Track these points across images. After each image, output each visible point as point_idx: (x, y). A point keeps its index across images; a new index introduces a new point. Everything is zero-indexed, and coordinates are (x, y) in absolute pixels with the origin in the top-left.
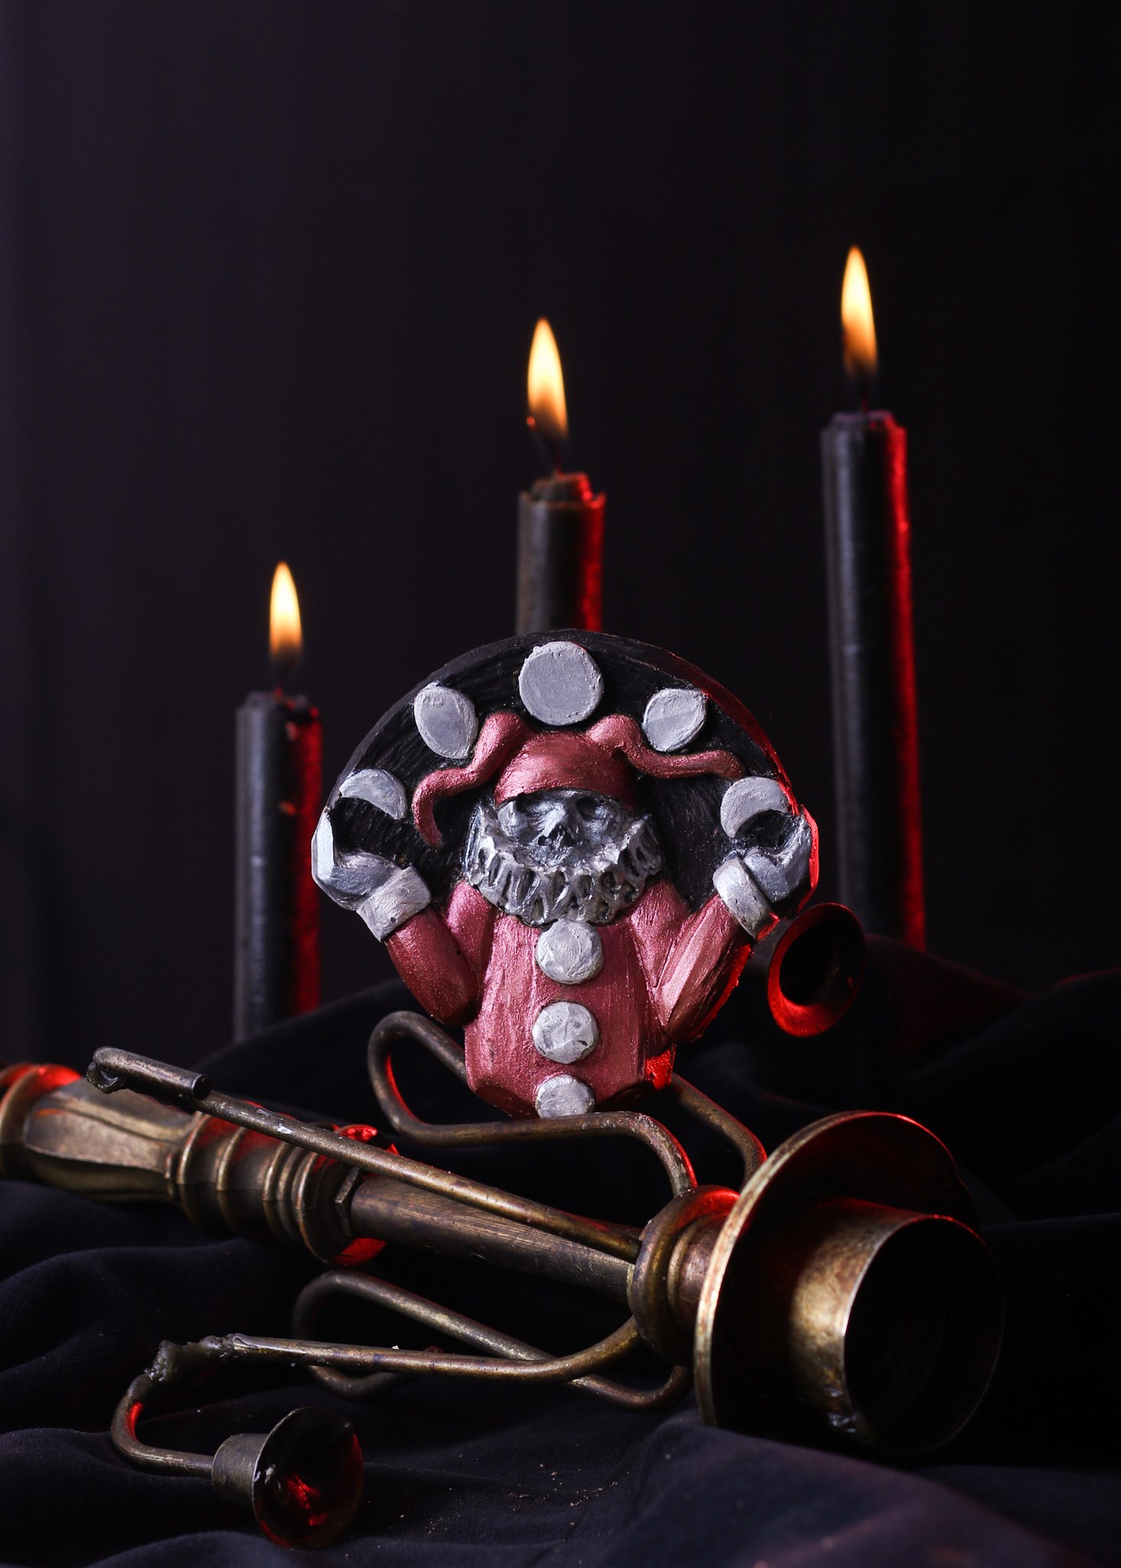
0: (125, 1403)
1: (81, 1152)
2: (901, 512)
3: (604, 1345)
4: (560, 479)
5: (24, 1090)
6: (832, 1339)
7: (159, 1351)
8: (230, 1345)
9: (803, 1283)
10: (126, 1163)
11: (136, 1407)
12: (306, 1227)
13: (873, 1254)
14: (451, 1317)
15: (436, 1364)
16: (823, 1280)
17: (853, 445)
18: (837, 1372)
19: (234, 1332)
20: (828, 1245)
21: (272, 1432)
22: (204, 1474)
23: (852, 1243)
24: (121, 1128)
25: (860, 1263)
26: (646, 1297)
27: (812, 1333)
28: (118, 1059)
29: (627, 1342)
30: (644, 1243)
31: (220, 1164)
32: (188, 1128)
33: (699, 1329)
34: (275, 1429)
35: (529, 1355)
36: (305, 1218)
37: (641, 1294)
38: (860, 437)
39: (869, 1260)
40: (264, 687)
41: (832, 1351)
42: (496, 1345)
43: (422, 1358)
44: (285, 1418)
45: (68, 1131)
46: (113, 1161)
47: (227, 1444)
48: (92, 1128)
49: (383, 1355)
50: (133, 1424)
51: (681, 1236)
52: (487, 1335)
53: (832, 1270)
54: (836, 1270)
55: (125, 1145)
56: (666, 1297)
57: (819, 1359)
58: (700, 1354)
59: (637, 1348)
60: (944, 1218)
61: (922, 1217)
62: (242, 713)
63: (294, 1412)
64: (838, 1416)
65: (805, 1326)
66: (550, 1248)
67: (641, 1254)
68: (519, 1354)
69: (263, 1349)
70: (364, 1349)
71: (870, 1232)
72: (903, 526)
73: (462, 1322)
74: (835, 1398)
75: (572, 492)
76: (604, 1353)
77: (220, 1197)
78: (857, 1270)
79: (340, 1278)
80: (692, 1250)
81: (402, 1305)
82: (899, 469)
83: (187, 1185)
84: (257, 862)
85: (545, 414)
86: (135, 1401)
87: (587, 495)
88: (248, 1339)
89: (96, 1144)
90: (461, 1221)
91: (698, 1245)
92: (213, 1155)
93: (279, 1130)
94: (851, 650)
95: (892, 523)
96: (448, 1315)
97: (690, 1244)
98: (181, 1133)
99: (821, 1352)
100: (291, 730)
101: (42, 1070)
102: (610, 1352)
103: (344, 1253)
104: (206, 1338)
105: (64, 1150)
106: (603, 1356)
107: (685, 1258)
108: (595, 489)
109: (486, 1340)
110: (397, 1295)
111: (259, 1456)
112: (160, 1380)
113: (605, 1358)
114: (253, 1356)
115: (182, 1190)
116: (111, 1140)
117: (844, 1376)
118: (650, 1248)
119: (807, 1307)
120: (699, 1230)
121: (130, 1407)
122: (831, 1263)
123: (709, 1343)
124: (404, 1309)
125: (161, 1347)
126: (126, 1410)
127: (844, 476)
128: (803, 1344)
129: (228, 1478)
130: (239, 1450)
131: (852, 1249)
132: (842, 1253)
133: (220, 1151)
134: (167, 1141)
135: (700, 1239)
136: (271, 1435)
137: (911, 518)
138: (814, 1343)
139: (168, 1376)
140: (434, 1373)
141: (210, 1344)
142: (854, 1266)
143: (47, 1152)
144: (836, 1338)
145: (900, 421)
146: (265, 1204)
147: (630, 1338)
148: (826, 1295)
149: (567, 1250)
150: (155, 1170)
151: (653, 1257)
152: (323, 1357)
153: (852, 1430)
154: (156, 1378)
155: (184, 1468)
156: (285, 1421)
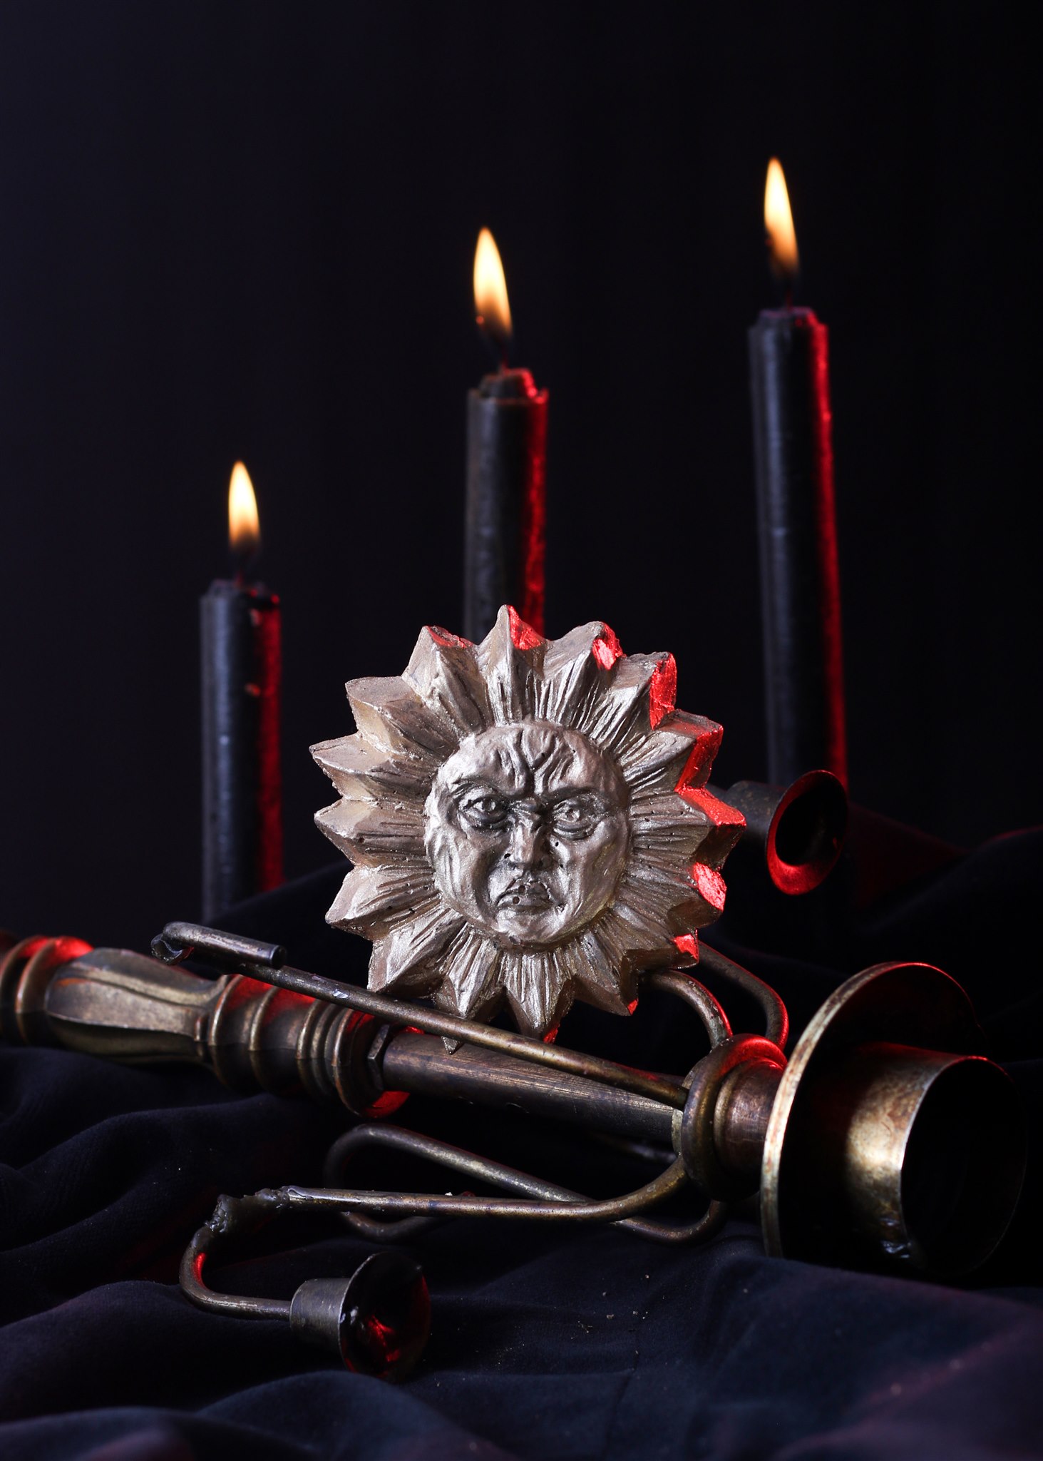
0: (190, 1253)
1: (108, 1019)
2: (824, 404)
3: (654, 1186)
4: (505, 374)
5: (42, 961)
6: (889, 1174)
7: (217, 1204)
8: (285, 1197)
9: (856, 1123)
10: (152, 1028)
11: (200, 1257)
12: (342, 1082)
13: (924, 1094)
14: (485, 1164)
15: (491, 1208)
16: (877, 1119)
17: (780, 342)
18: (894, 1204)
19: (288, 1184)
20: (878, 1087)
21: (353, 1276)
22: (284, 1318)
23: (901, 1085)
24: (145, 995)
25: (912, 1102)
26: (694, 1141)
27: (868, 1168)
28: (191, 934)
29: (675, 1182)
30: (691, 1091)
31: (251, 1026)
32: (214, 992)
33: (765, 1168)
34: (356, 1273)
35: (564, 1196)
36: (341, 1075)
37: (690, 1138)
38: (787, 334)
39: (920, 1100)
40: (226, 575)
41: (888, 1184)
42: (531, 1188)
43: (478, 1203)
44: (365, 1263)
45: (92, 998)
46: (139, 1026)
47: (304, 1289)
48: (117, 994)
49: (439, 1202)
50: (199, 1273)
51: (725, 1083)
52: (521, 1180)
53: (885, 1109)
54: (888, 1110)
55: (150, 1010)
56: (713, 1140)
57: (876, 1192)
58: (767, 1191)
59: (685, 1187)
60: (981, 1058)
61: (963, 1058)
62: (205, 601)
63: (371, 1257)
64: (892, 1244)
65: (861, 1162)
66: (589, 1097)
67: (689, 1101)
68: (555, 1196)
69: (318, 1199)
70: (419, 1196)
71: (917, 1074)
72: (826, 417)
73: (496, 1168)
74: (891, 1227)
75: (516, 388)
76: (655, 1193)
77: (252, 1058)
78: (910, 1109)
79: (373, 1131)
80: (737, 1095)
81: (437, 1155)
82: (822, 365)
83: (219, 1047)
84: (224, 740)
85: (492, 314)
86: (199, 1252)
87: (532, 392)
88: (303, 1191)
89: (121, 1010)
90: (496, 1073)
91: (742, 1091)
92: (242, 1018)
93: (336, 995)
94: (779, 533)
95: (816, 414)
96: (483, 1162)
97: (735, 1090)
98: (206, 998)
99: (877, 1186)
100: (255, 616)
101: (58, 942)
102: (660, 1192)
103: (374, 1106)
104: (261, 1191)
105: (88, 1017)
106: (654, 1196)
107: (730, 1103)
108: (538, 385)
109: (522, 1184)
110: (430, 1144)
111: (343, 1299)
112: (221, 1231)
113: (656, 1198)
114: (308, 1207)
115: (214, 1052)
116: (136, 1007)
117: (900, 1207)
118: (697, 1094)
119: (862, 1145)
120: (740, 1077)
121: (195, 1257)
122: (883, 1102)
123: (776, 1181)
124: (438, 1158)
125: (220, 1201)
126: (192, 1260)
127: (771, 370)
128: (859, 1179)
129: (307, 1320)
130: (317, 1294)
131: (901, 1090)
132: (893, 1093)
133: (249, 1015)
134: (192, 1006)
135: (743, 1084)
136: (354, 1279)
137: (833, 408)
138: (871, 1178)
139: (228, 1227)
140: (490, 1216)
141: (266, 1196)
142: (907, 1106)
143: (72, 1019)
144: (893, 1173)
145: (821, 318)
146: (299, 1062)
147: (678, 1178)
148: (880, 1133)
149: (607, 1098)
150: (183, 1033)
151: (700, 1104)
152: (378, 1205)
153: (906, 1256)
154: (217, 1230)
155: (258, 1313)
156: (365, 1265)
